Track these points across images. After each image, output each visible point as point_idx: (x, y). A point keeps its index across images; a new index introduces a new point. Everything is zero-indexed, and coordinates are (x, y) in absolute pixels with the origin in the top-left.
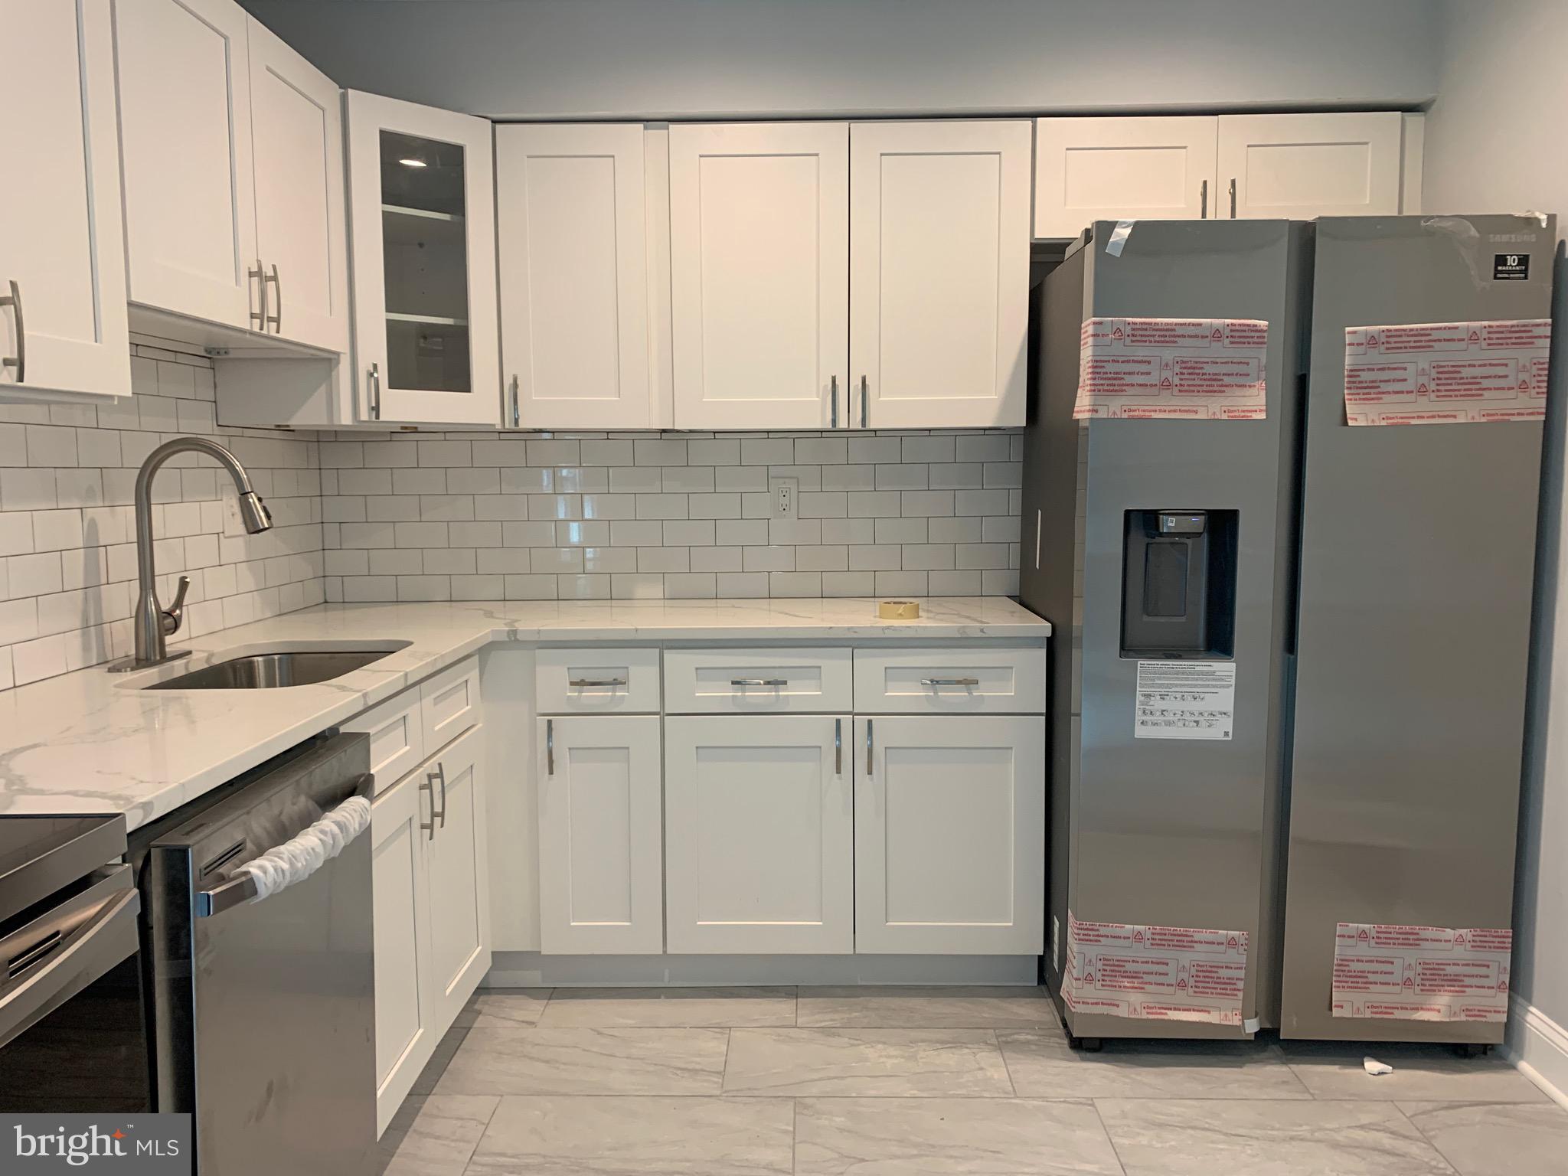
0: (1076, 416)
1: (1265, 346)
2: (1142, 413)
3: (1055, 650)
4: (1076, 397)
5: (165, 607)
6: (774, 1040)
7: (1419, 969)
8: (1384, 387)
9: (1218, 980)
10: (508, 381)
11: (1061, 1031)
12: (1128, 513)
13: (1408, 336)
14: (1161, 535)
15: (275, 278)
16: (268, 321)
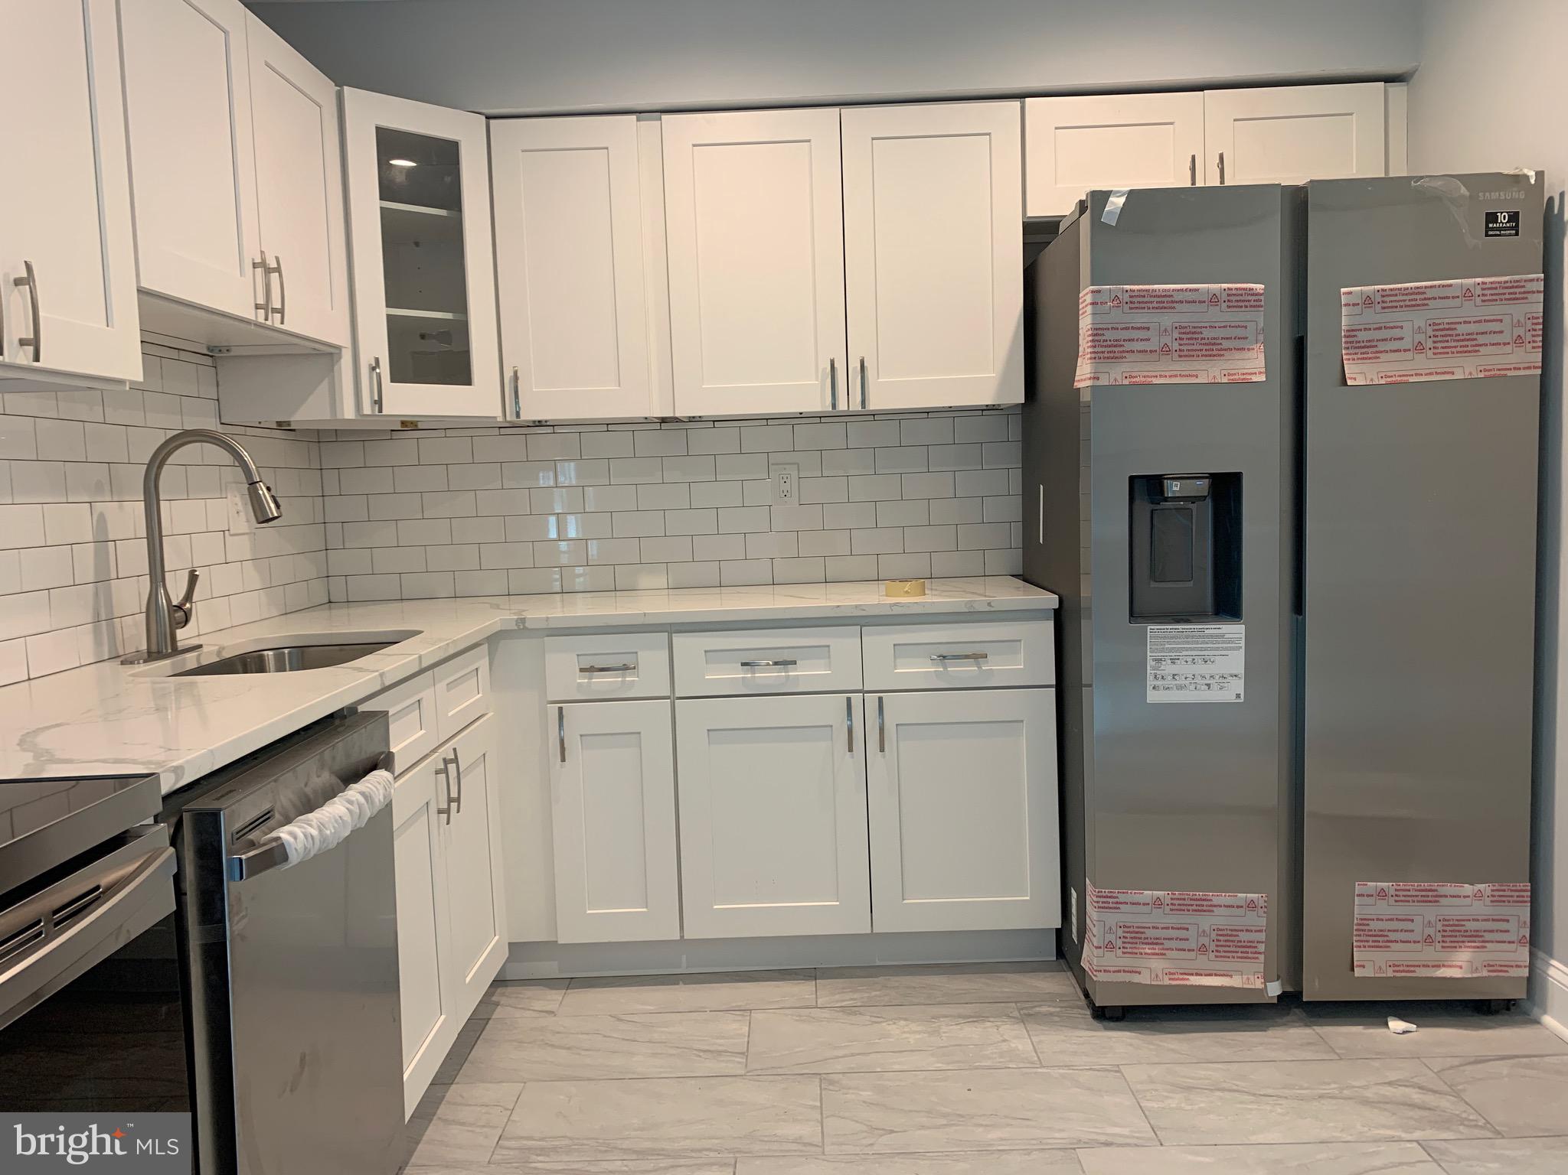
0: (1077, 385)
1: (1262, 309)
2: (1143, 379)
3: (1063, 622)
4: (1076, 367)
5: (175, 602)
6: (797, 1020)
7: (1439, 926)
8: (1382, 346)
9: (1239, 944)
10: (508, 374)
11: (1083, 1002)
12: (1132, 479)
13: (1403, 295)
14: (1166, 499)
15: (278, 270)
16: (272, 313)
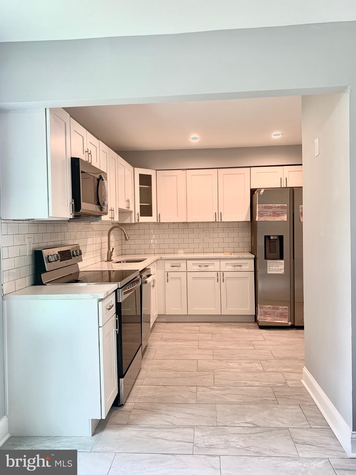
0: (256, 220)
1: (286, 209)
2: (266, 220)
3: (255, 259)
4: (256, 217)
5: (111, 252)
9: (284, 315)
10: (158, 214)
11: (257, 325)
12: (265, 236)
14: (271, 240)
15: (129, 201)
16: (128, 208)
